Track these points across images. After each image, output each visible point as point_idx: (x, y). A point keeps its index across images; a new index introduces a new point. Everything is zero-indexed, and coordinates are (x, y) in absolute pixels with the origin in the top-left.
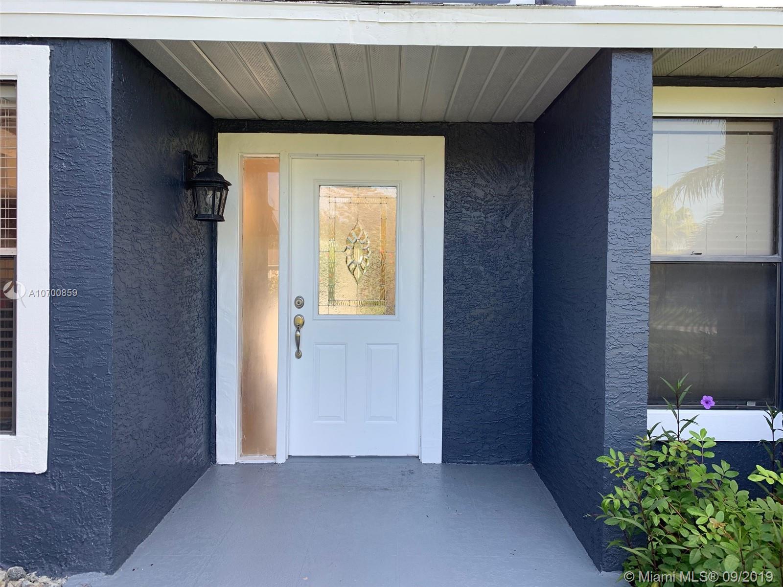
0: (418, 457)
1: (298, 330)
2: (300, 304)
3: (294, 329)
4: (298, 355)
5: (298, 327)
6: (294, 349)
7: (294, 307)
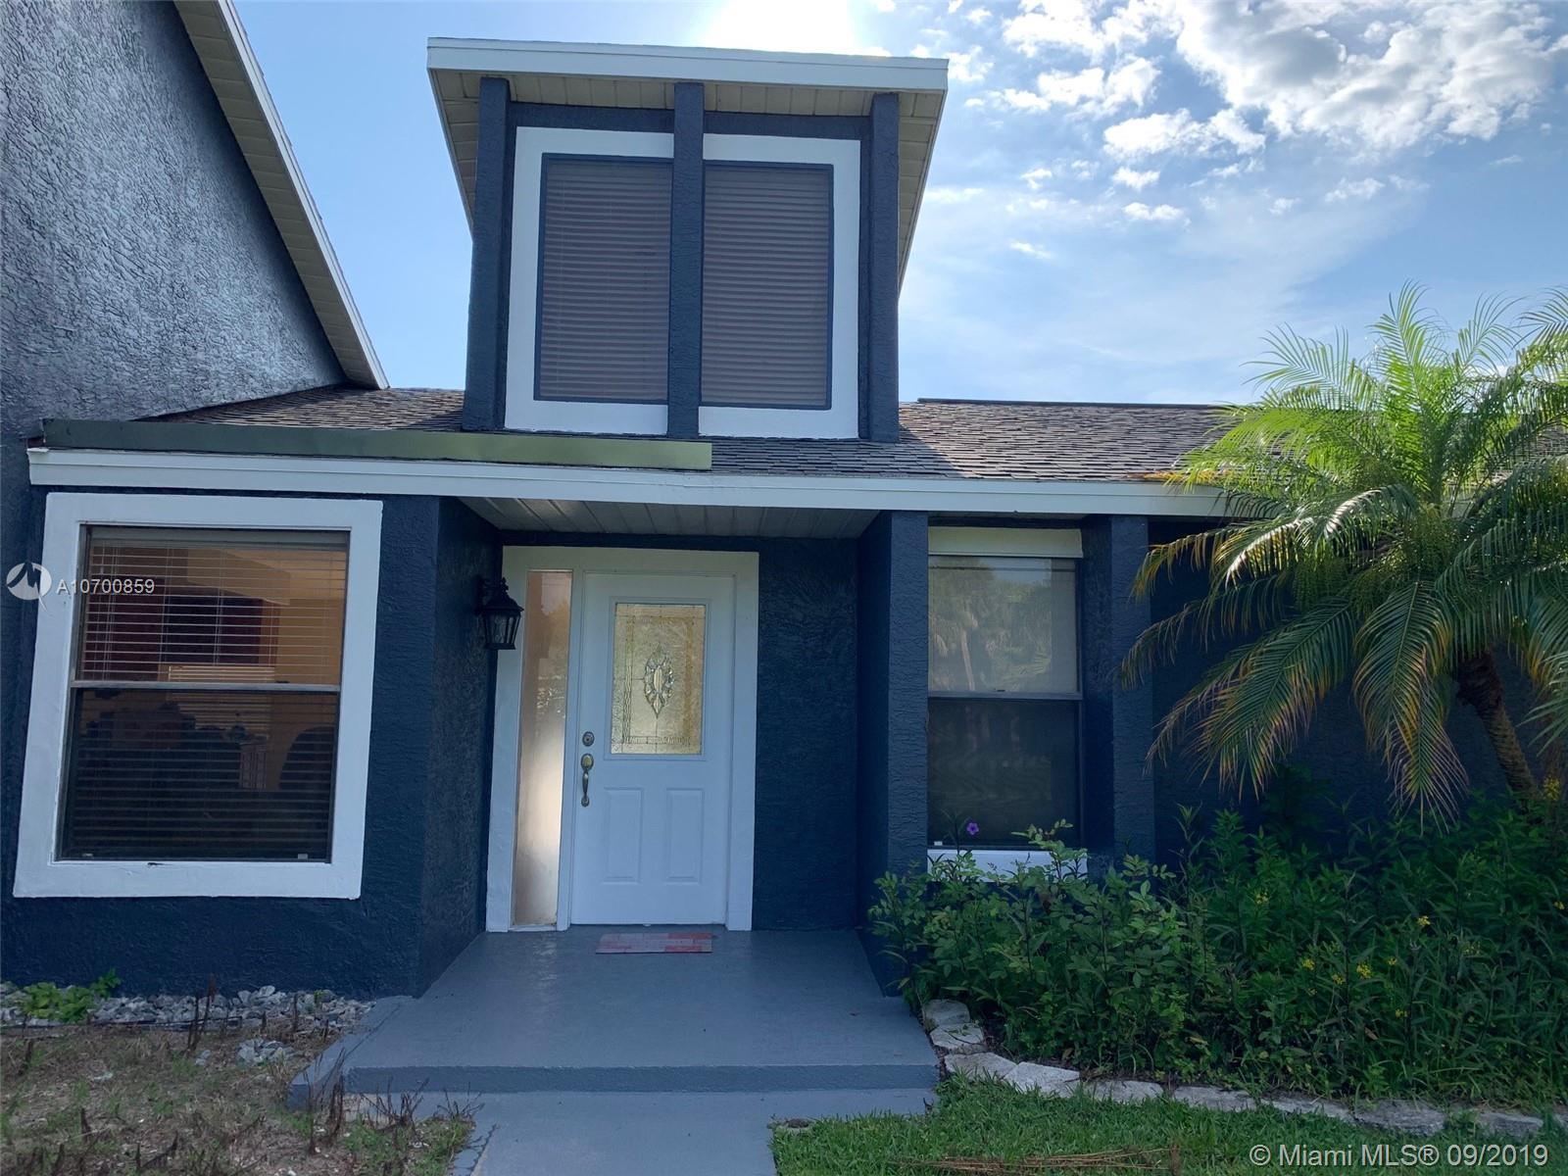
0: (724, 925)
1: (586, 772)
2: (588, 740)
3: (581, 770)
4: (585, 803)
5: (586, 769)
6: (580, 796)
7: (582, 744)
